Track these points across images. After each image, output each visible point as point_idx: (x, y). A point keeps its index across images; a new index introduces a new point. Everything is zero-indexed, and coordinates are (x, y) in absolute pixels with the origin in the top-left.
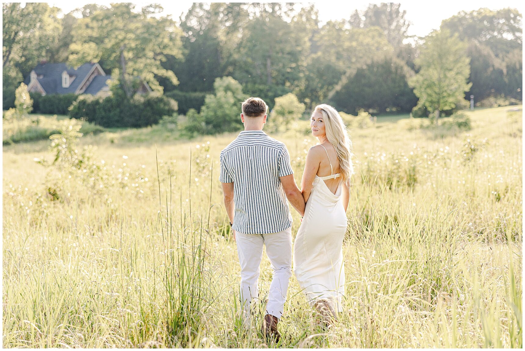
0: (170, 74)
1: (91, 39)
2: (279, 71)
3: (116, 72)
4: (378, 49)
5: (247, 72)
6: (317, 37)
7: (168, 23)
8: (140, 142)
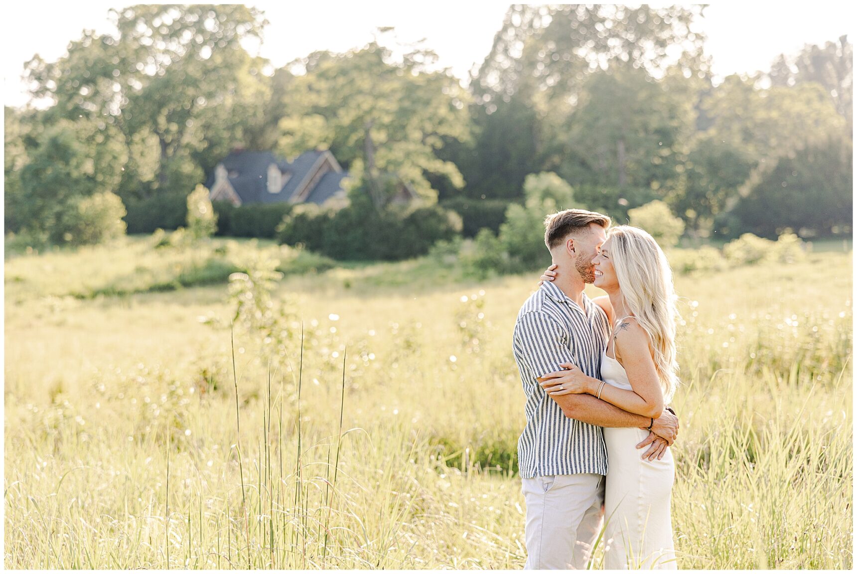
0: (450, 170)
1: (316, 110)
2: (638, 162)
3: (358, 165)
4: (817, 122)
5: (583, 164)
6: (708, 103)
7: (446, 83)
8: (395, 285)
